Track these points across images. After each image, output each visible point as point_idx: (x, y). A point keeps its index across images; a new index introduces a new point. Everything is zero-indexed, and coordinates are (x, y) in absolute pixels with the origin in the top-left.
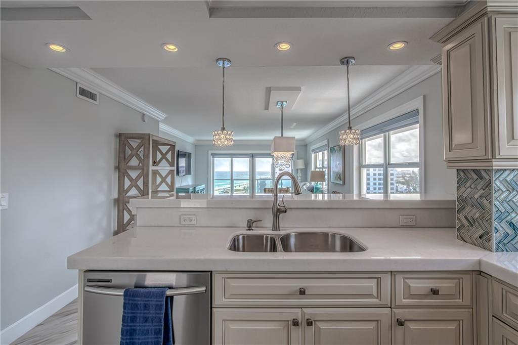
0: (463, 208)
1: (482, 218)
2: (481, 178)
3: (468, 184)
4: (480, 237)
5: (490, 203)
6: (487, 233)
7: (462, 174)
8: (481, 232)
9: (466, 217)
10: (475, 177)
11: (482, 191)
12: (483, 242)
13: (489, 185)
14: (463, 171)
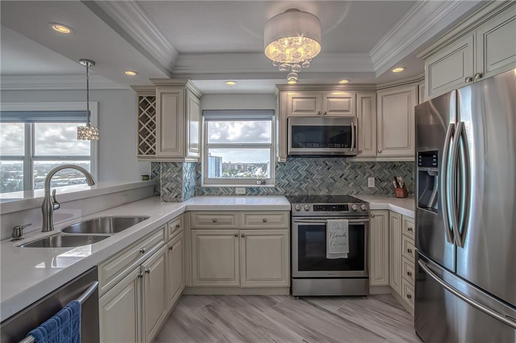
0: (166, 184)
1: (177, 187)
2: (176, 166)
3: (169, 170)
4: (176, 197)
5: (182, 179)
6: (180, 194)
7: (165, 165)
8: (176, 194)
9: (167, 189)
10: (173, 166)
11: (177, 173)
12: (178, 199)
13: (181, 170)
14: (165, 163)
